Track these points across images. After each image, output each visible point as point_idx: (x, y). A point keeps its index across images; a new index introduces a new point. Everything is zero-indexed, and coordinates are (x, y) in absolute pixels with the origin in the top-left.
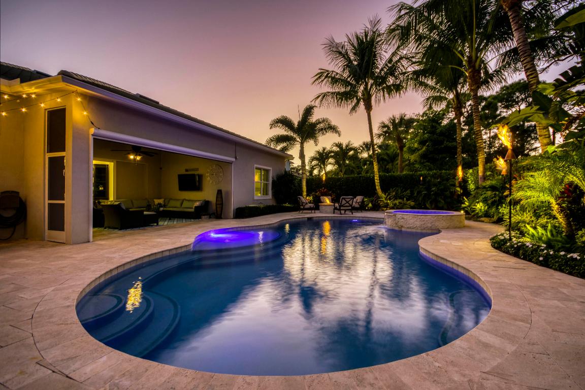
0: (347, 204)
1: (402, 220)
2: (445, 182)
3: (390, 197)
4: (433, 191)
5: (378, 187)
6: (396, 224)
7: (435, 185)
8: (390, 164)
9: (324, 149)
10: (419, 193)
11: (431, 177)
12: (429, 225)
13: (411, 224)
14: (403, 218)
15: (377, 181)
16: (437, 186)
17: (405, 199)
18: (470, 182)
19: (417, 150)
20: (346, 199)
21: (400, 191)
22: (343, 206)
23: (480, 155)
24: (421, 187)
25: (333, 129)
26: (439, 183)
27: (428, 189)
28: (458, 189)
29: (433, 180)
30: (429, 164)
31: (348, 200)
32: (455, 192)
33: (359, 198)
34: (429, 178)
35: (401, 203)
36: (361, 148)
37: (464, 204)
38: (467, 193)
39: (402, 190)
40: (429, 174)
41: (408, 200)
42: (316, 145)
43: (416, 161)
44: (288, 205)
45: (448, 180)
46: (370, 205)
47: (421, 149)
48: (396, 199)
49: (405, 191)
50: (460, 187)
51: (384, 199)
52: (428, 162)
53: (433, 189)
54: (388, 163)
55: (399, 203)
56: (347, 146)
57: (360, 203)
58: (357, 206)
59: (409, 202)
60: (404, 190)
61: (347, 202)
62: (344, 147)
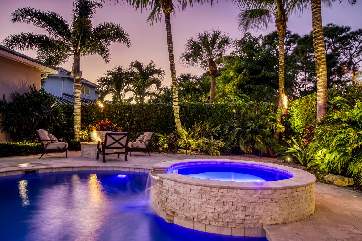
0: (117, 145)
1: (175, 196)
2: (264, 116)
3: (193, 134)
4: (249, 127)
5: (177, 120)
6: (163, 203)
7: (252, 119)
8: (203, 96)
9: (119, 69)
10: (231, 129)
11: (247, 109)
12: (240, 216)
13: (194, 210)
14: (177, 192)
15: (176, 112)
16: (254, 121)
17: (212, 137)
18: (295, 116)
19: (232, 78)
20: (114, 136)
21: (208, 126)
22: (108, 147)
23: (320, 70)
24: (234, 121)
25: (119, 35)
26: (258, 117)
27: (243, 124)
28: (280, 125)
29: (249, 113)
30: (245, 95)
31: (117, 138)
32: (276, 129)
33: (147, 135)
34: (244, 109)
35: (207, 143)
36: (179, 81)
37: (293, 147)
38: (290, 131)
39: (210, 125)
40: (244, 105)
41: (216, 138)
42: (107, 62)
43: (230, 91)
44: (27, 144)
45: (267, 113)
46: (166, 145)
47: (237, 77)
48: (201, 137)
49: (214, 127)
50: (282, 122)
51: (184, 137)
52: (244, 93)
53: (250, 124)
54: (201, 94)
55: (204, 142)
56: (148, 68)
57: (147, 143)
58: (143, 146)
59: (217, 142)
60: (213, 125)
61: (117, 141)
62: (145, 68)
